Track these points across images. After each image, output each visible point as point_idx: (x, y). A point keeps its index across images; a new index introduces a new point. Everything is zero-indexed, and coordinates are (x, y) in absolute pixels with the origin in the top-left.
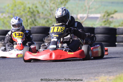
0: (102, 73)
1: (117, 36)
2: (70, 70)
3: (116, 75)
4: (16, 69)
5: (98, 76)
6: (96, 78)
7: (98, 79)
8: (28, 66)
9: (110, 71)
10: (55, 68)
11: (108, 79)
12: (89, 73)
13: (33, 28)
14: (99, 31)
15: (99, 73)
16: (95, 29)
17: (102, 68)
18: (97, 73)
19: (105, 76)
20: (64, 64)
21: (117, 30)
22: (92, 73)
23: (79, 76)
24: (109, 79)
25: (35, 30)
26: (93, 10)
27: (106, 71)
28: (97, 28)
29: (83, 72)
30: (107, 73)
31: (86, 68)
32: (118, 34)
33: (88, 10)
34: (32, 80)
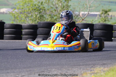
0: (97, 64)
1: (113, 32)
2: (69, 61)
3: (110, 66)
4: (22, 59)
5: (94, 68)
6: (92, 69)
7: (93, 70)
8: (33, 57)
9: (105, 63)
10: (57, 59)
11: (102, 70)
12: (86, 65)
13: (40, 23)
14: (97, 27)
15: (95, 64)
16: (94, 26)
17: (98, 61)
18: (93, 65)
19: (100, 67)
20: (65, 55)
21: (114, 27)
22: (89, 65)
23: (77, 66)
24: (104, 70)
25: (41, 25)
26: (93, 8)
27: (102, 63)
28: (96, 25)
29: (81, 64)
30: (102, 64)
31: (84, 60)
32: (115, 31)
33: (89, 8)
34: (35, 70)
